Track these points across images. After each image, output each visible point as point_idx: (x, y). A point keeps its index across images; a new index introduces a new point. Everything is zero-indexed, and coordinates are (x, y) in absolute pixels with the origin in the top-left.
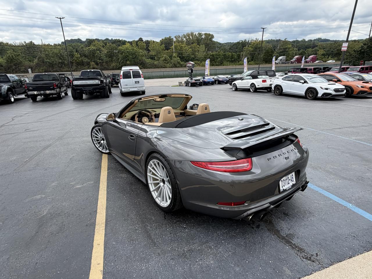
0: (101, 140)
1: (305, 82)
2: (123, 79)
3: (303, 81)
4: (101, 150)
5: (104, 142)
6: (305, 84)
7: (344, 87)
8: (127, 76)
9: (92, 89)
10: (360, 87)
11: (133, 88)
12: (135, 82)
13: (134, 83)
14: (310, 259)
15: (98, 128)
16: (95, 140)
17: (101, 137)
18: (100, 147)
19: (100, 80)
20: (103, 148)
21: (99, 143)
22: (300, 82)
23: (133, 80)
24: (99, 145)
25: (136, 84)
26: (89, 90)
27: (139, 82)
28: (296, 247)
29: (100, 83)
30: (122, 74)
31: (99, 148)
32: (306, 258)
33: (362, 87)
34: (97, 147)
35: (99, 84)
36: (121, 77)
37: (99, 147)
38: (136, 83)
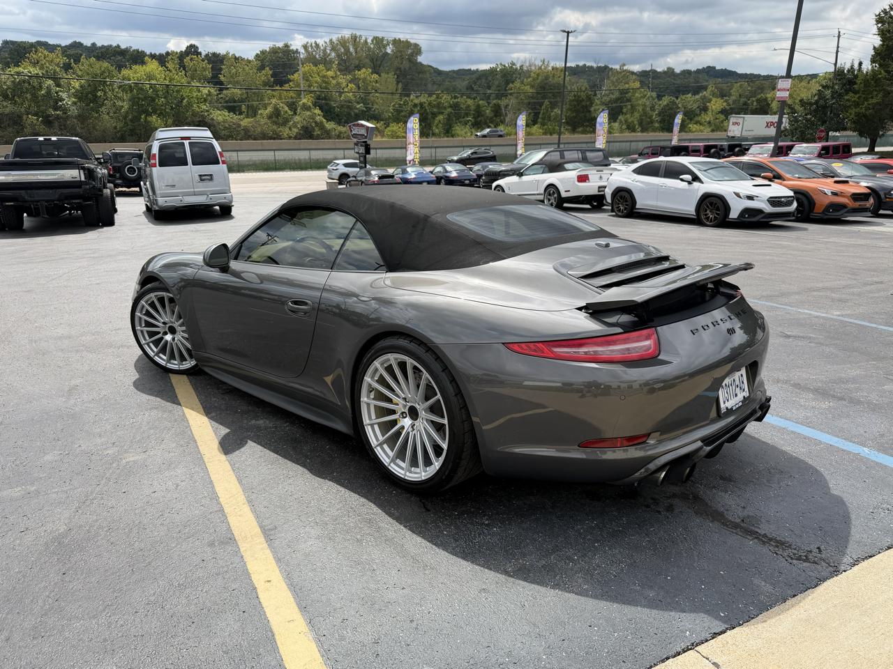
0: (165, 333)
1: (696, 178)
2: (160, 166)
3: (688, 177)
4: (163, 363)
5: (173, 339)
6: (696, 184)
7: (791, 194)
8: (171, 157)
9: (57, 196)
10: (830, 194)
11: (195, 194)
12: (200, 176)
13: (198, 178)
14: (807, 560)
15: (156, 296)
16: (142, 332)
17: (164, 323)
18: (161, 355)
19: (84, 169)
20: (172, 357)
21: (156, 343)
22: (682, 180)
23: (191, 171)
24: (155, 350)
25: (205, 183)
26: (47, 201)
27: (211, 175)
28: (771, 540)
29: (83, 179)
30: (155, 150)
31: (157, 359)
32: (799, 559)
33: (834, 194)
34: (152, 354)
35: (81, 181)
36: (152, 162)
37: (157, 354)
38: (201, 180)
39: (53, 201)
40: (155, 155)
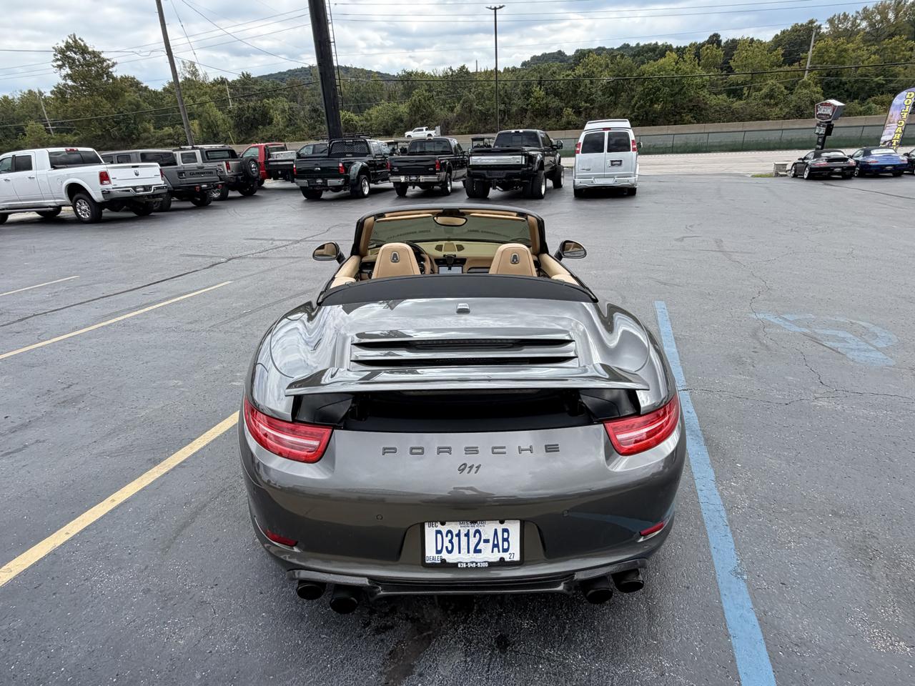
2: (582, 153)
8: (594, 145)
9: (504, 176)
11: (604, 177)
12: (612, 161)
13: (609, 163)
19: (525, 155)
23: (606, 156)
25: (614, 168)
26: (498, 179)
27: (621, 161)
29: (523, 163)
30: (581, 140)
35: (522, 165)
36: (578, 149)
38: (612, 165)
39: (502, 179)
40: (580, 143)
